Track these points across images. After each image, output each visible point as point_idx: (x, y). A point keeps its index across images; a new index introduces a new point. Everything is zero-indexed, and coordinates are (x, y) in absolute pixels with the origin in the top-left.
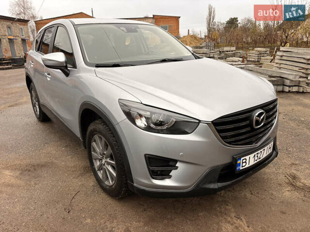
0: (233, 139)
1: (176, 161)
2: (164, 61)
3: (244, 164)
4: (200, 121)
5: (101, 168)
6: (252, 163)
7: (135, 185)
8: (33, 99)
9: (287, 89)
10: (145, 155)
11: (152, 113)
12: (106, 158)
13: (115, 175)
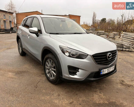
0: (99, 62)
1: (79, 69)
2: (75, 33)
3: (103, 72)
4: (88, 55)
5: (49, 73)
6: (106, 72)
7: (63, 77)
8: (19, 46)
9: (124, 49)
10: (68, 66)
11: (71, 51)
12: (52, 68)
13: (55, 74)
